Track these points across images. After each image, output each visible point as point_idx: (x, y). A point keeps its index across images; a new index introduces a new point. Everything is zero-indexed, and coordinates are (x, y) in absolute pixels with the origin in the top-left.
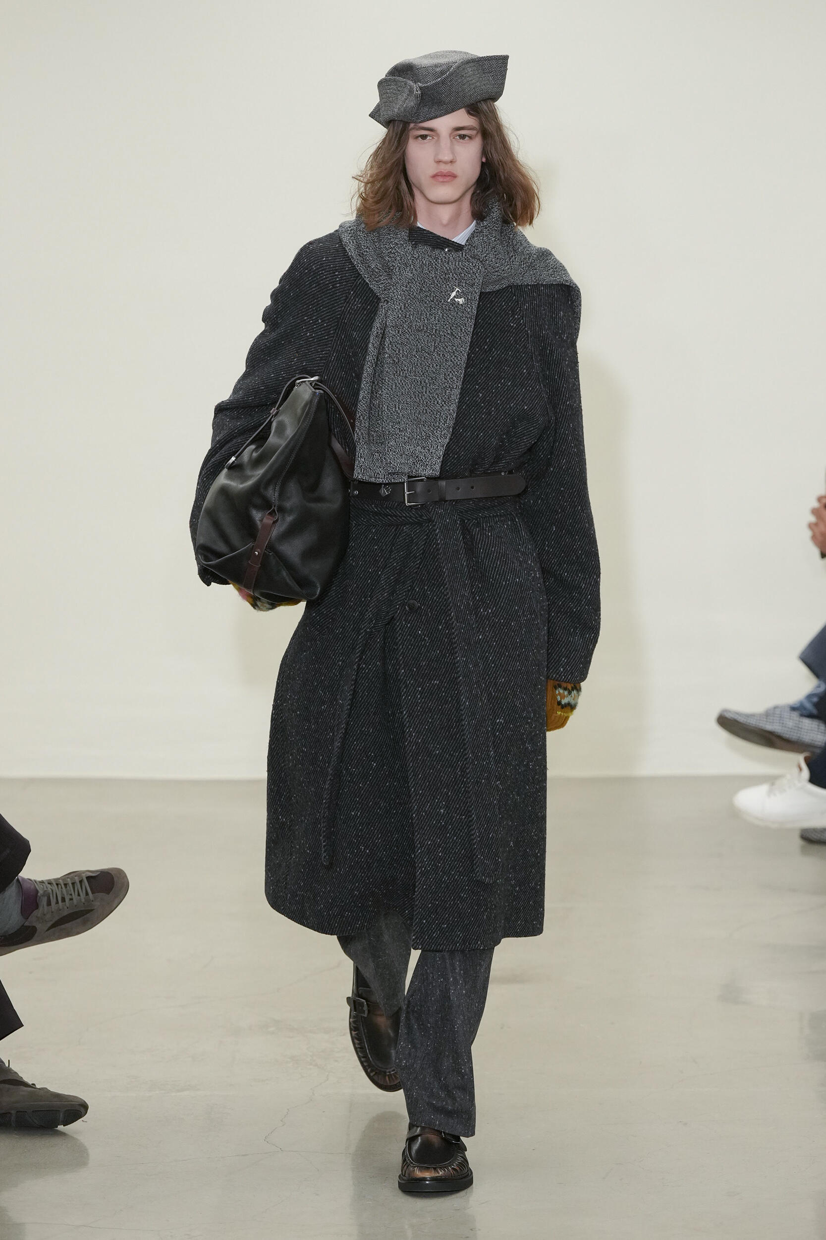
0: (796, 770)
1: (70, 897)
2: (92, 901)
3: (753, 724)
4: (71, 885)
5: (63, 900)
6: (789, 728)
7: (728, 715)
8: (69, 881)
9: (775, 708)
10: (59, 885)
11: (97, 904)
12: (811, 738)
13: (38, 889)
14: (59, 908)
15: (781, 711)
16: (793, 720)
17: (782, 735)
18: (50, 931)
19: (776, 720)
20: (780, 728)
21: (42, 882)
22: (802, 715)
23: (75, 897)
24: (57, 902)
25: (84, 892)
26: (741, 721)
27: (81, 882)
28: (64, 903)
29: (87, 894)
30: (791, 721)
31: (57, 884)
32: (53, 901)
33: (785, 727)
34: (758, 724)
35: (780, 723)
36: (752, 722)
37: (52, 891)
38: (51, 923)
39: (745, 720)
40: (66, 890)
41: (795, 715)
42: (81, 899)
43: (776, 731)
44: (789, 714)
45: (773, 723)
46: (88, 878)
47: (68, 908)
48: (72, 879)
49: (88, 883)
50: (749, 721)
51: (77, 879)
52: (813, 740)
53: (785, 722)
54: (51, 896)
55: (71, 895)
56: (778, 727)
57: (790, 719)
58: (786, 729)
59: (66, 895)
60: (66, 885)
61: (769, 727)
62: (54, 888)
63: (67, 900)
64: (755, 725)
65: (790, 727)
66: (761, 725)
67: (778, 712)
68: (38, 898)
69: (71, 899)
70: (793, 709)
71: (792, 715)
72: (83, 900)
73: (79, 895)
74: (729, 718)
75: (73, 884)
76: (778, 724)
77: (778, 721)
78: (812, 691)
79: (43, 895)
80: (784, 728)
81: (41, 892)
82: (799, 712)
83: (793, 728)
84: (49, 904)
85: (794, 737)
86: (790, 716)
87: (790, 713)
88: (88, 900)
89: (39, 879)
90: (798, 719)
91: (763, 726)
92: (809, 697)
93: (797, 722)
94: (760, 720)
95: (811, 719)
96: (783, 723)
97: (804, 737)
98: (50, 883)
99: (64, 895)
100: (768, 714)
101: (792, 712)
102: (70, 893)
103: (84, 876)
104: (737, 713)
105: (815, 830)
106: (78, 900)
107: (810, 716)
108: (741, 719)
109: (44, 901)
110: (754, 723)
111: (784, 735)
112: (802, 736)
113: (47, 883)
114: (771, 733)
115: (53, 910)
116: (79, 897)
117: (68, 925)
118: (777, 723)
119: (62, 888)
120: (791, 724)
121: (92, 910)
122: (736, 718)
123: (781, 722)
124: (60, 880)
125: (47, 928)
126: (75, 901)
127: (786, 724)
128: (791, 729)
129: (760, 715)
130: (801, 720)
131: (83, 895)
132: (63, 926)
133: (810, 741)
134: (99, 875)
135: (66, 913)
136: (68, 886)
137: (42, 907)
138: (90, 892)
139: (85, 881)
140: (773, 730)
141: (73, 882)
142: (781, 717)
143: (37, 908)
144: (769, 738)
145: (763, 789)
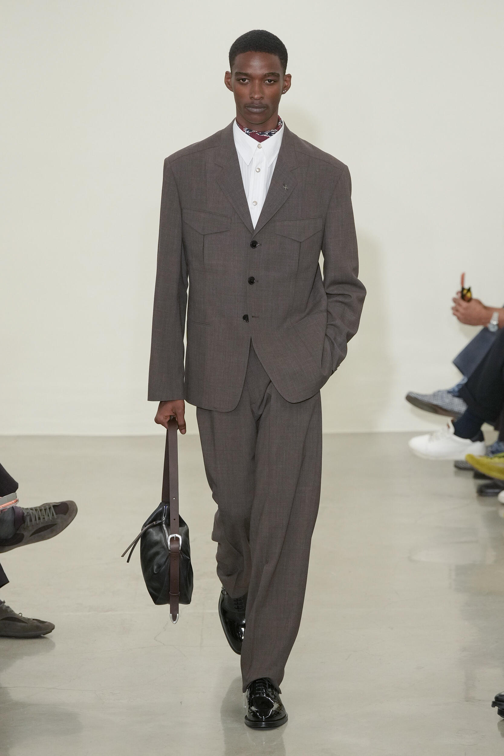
0: (446, 427)
1: (44, 517)
2: (56, 519)
3: (426, 401)
4: (44, 510)
5: (39, 519)
6: (446, 403)
7: (412, 395)
8: (43, 508)
9: (439, 391)
10: (37, 511)
11: (59, 521)
12: (458, 409)
13: (24, 512)
14: (36, 523)
15: (442, 394)
16: (449, 398)
18: (32, 536)
19: (439, 398)
21: (27, 509)
22: (454, 396)
23: (46, 518)
24: (36, 520)
25: (52, 515)
26: (419, 399)
27: (50, 508)
28: (40, 521)
29: (53, 515)
31: (36, 510)
32: (33, 520)
34: (428, 401)
35: (441, 400)
36: (426, 399)
37: (33, 513)
38: (33, 531)
39: (422, 398)
40: (41, 513)
41: (450, 396)
42: (49, 518)
43: (439, 405)
44: (446, 395)
45: (438, 400)
46: (54, 506)
47: (42, 523)
48: (44, 507)
49: (54, 510)
50: (424, 399)
51: (47, 507)
52: (459, 410)
53: (444, 400)
54: (32, 517)
55: (44, 516)
56: (440, 403)
57: (447, 398)
58: (445, 404)
59: (40, 516)
60: (41, 510)
61: (435, 402)
62: (33, 512)
63: (41, 518)
64: (427, 401)
66: (430, 401)
67: (440, 394)
68: (25, 517)
69: (44, 518)
70: (449, 392)
71: (448, 396)
72: (51, 518)
73: (48, 516)
74: (412, 397)
75: (45, 510)
78: (460, 383)
80: (443, 403)
81: (26, 514)
82: (453, 394)
84: (31, 521)
85: (449, 408)
88: (53, 518)
89: (25, 507)
90: (451, 398)
91: (432, 401)
92: (458, 385)
93: (451, 400)
94: (430, 398)
95: (459, 398)
97: (455, 408)
98: (31, 509)
100: (435, 395)
101: (449, 394)
102: (43, 514)
103: (51, 505)
104: (417, 394)
106: (48, 518)
107: (459, 396)
108: (420, 398)
109: (28, 519)
111: (443, 407)
112: (453, 408)
113: (29, 510)
114: (437, 406)
115: (33, 524)
116: (48, 517)
117: (42, 533)
119: (38, 512)
120: (447, 401)
121: (56, 524)
122: (417, 397)
124: (37, 508)
125: (30, 535)
126: (46, 519)
128: (448, 404)
129: (430, 396)
130: (453, 398)
131: (51, 516)
132: (39, 534)
133: (458, 411)
134: (60, 505)
135: (41, 526)
136: (42, 511)
137: (27, 522)
138: (54, 514)
139: (52, 508)
140: (438, 404)
141: (45, 508)
142: (442, 397)
143: (24, 523)
144: (435, 409)
145: (426, 437)
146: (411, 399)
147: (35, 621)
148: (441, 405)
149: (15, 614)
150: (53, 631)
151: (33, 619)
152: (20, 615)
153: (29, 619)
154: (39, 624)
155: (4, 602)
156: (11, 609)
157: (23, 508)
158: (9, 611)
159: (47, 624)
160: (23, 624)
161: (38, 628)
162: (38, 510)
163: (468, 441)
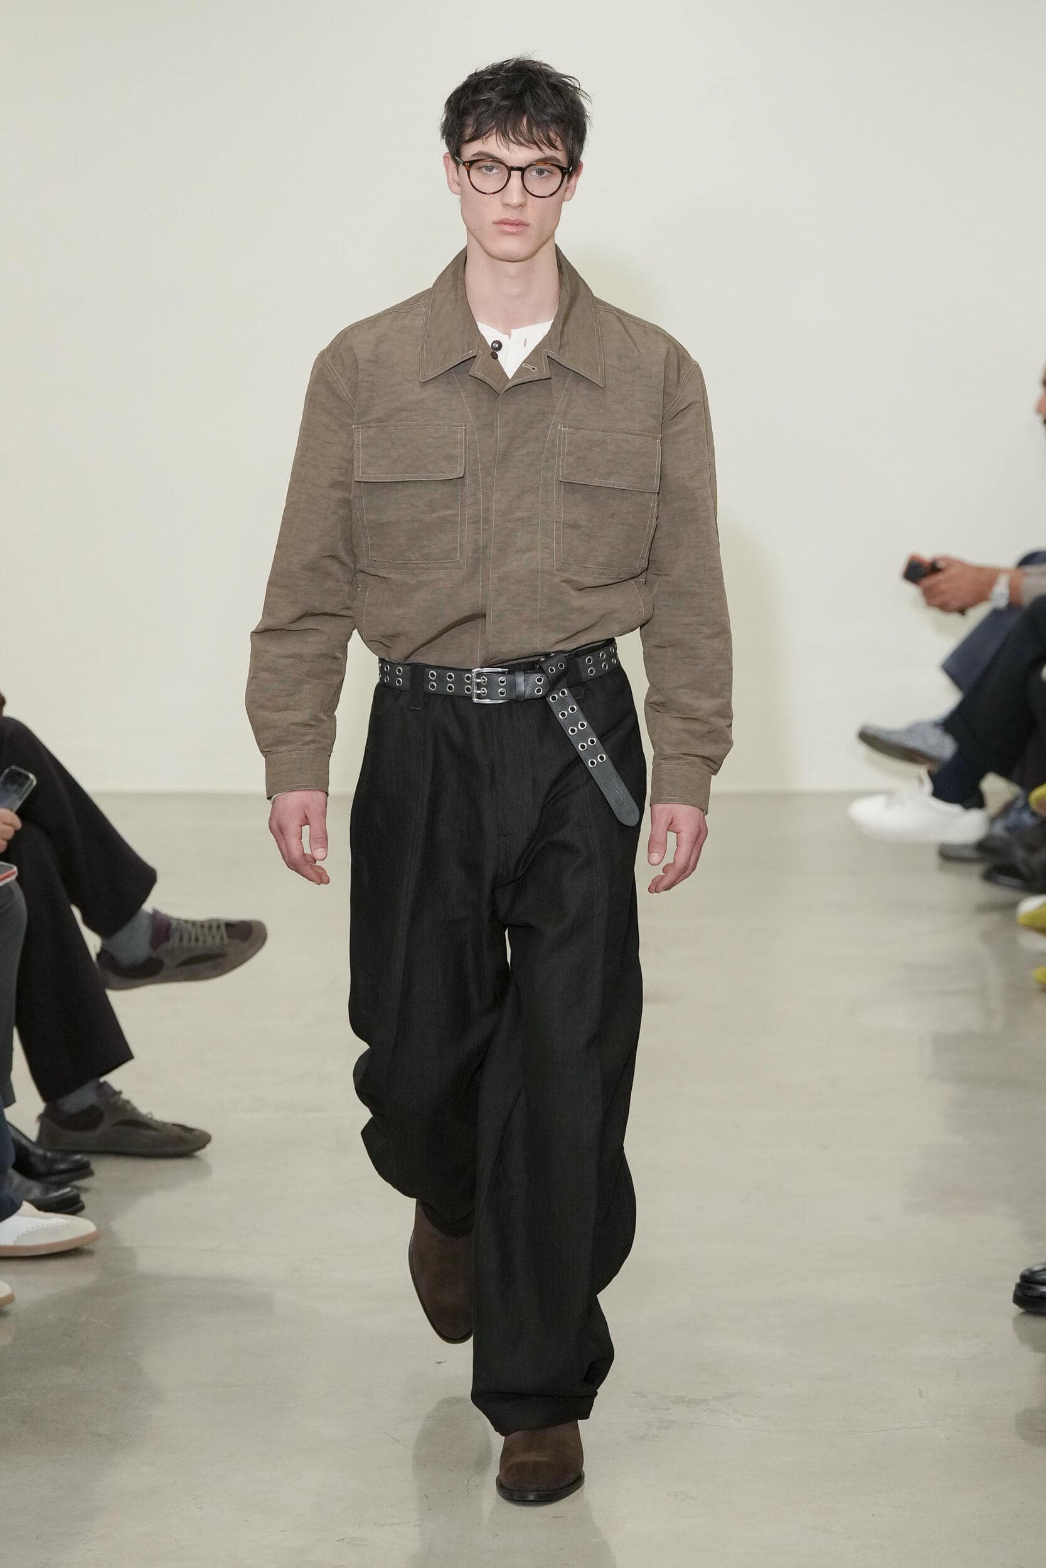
1: (207, 938)
2: (228, 946)
3: (893, 740)
4: (207, 928)
5: (197, 940)
7: (872, 732)
8: (206, 925)
9: (918, 724)
11: (232, 949)
14: (191, 946)
15: (924, 729)
19: (917, 736)
21: (177, 919)
23: (209, 941)
24: (190, 940)
25: (220, 936)
27: (218, 927)
28: (197, 943)
32: (186, 939)
34: (899, 740)
35: (920, 738)
36: (895, 739)
37: (186, 928)
38: (181, 960)
39: (888, 737)
40: (203, 932)
41: (936, 731)
46: (226, 925)
47: (200, 948)
49: (226, 931)
50: (891, 737)
51: (214, 925)
54: (184, 934)
56: (918, 744)
59: (200, 936)
60: (202, 927)
61: (910, 743)
63: (201, 939)
64: (896, 741)
66: (902, 740)
67: (921, 728)
68: (170, 932)
69: (205, 941)
70: (936, 725)
72: (217, 944)
73: (214, 938)
74: (871, 734)
76: (920, 741)
79: (176, 930)
81: (172, 927)
84: (181, 939)
90: (940, 735)
91: (905, 741)
93: (941, 739)
94: (902, 737)
98: (185, 921)
99: (198, 934)
100: (911, 730)
101: (936, 728)
102: (205, 935)
103: (221, 923)
104: (879, 730)
105: (953, 847)
106: (212, 942)
108: (883, 736)
109: (176, 937)
115: (184, 947)
117: (198, 966)
118: (917, 738)
119: (197, 929)
121: (224, 955)
122: (877, 735)
125: (175, 966)
126: (209, 943)
129: (902, 732)
132: (193, 967)
134: (237, 923)
135: (197, 953)
136: (204, 928)
137: (174, 941)
138: (225, 936)
139: (222, 927)
140: (914, 746)
141: (210, 925)
142: (925, 734)
143: (167, 941)
144: (910, 755)
145: (878, 802)
146: (871, 739)
147: (175, 1128)
148: (922, 749)
149: (139, 1114)
150: (209, 1147)
151: (174, 1125)
152: (149, 1116)
153: (164, 1124)
154: (182, 1133)
155: (120, 1093)
156: (132, 1105)
157: (170, 917)
158: (128, 1107)
159: (196, 1133)
160: (153, 1133)
161: (180, 1140)
162: (195, 925)
163: (955, 809)
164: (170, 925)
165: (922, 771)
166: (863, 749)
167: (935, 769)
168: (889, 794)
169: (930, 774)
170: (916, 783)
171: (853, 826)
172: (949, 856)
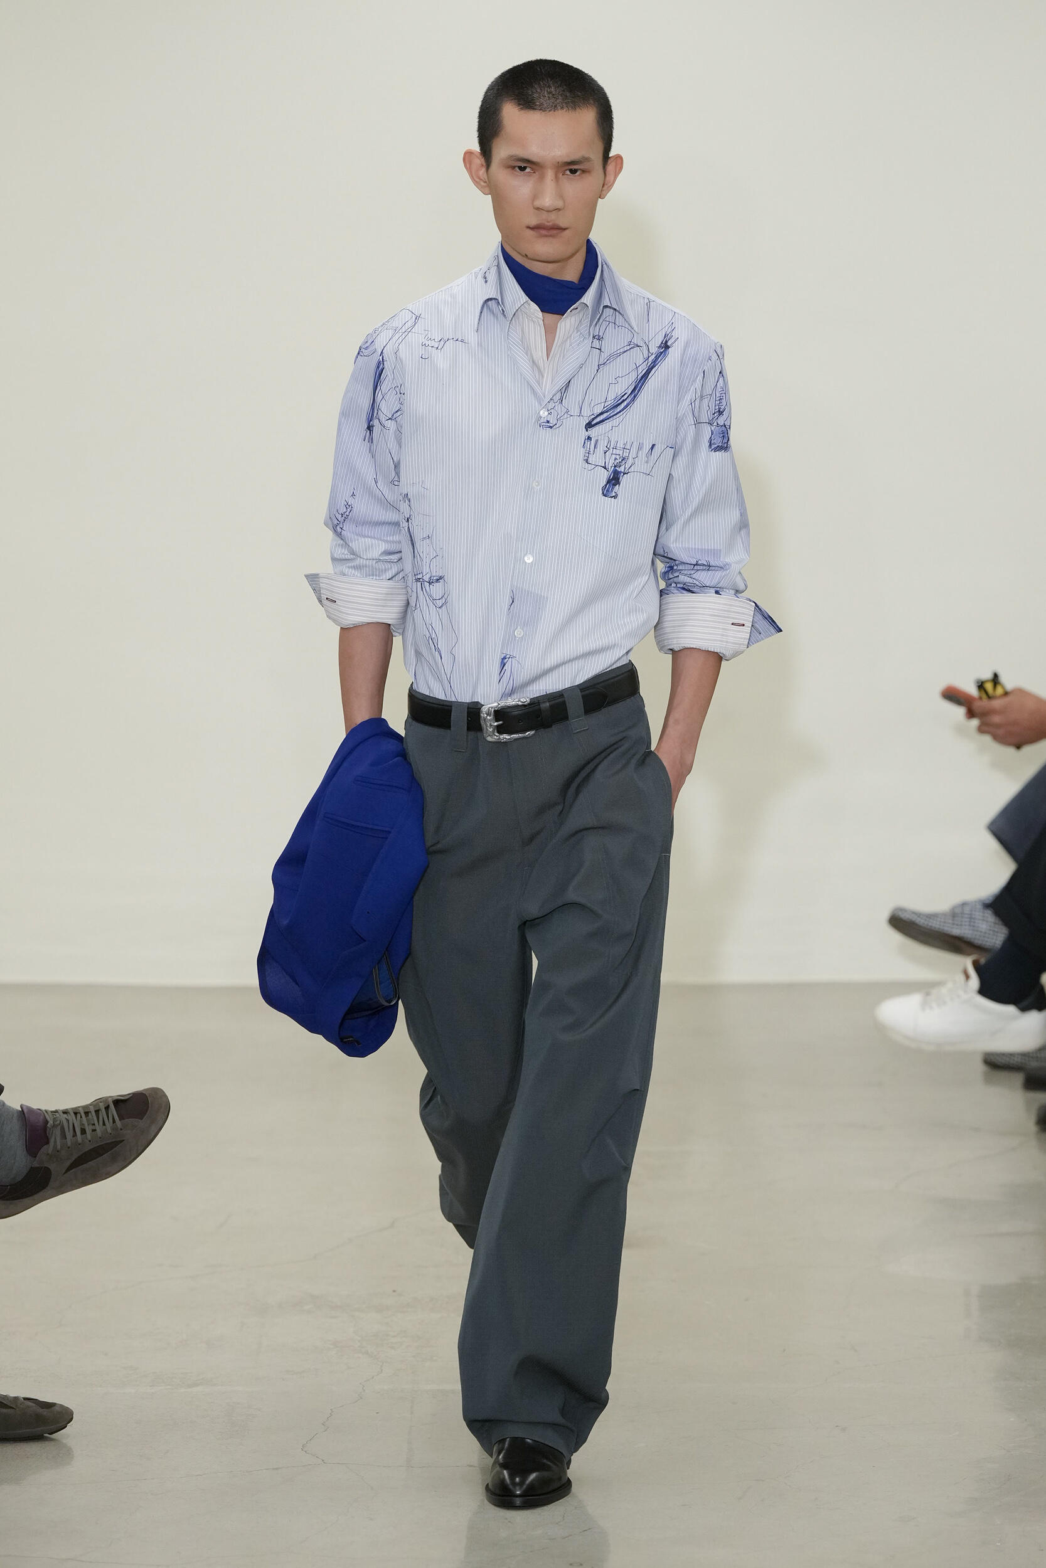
1: (93, 1128)
2: (121, 1130)
3: (935, 928)
4: (93, 1113)
5: (83, 1131)
6: (981, 932)
7: (905, 916)
8: (92, 1109)
9: (964, 904)
10: (79, 1116)
11: (127, 1133)
13: (49, 1119)
14: (77, 1142)
15: (971, 911)
16: (987, 921)
17: (972, 940)
18: (68, 1173)
19: (966, 922)
20: (971, 932)
23: (99, 1129)
24: (74, 1135)
25: (111, 1121)
26: (921, 924)
27: (107, 1108)
28: (84, 1136)
29: (114, 1121)
30: (985, 922)
31: (76, 1114)
32: (69, 1135)
33: (977, 931)
34: (942, 927)
35: (970, 925)
36: (935, 925)
37: (68, 1120)
38: (71, 1161)
39: (926, 923)
40: (88, 1120)
41: (989, 914)
42: (106, 1130)
43: (965, 936)
44: (981, 914)
45: (961, 925)
46: (117, 1103)
47: (90, 1141)
48: (95, 1106)
49: (116, 1111)
50: (930, 924)
51: (102, 1106)
53: (976, 925)
54: (66, 1128)
55: (94, 1124)
56: (967, 932)
57: (983, 920)
58: (978, 934)
59: (86, 1125)
60: (87, 1113)
61: (956, 931)
62: (69, 1118)
63: (88, 1131)
64: (939, 928)
65: (983, 931)
66: (946, 928)
67: (967, 910)
68: (48, 1129)
69: (94, 1130)
70: (986, 906)
71: (986, 915)
72: (109, 1130)
73: (104, 1124)
74: (904, 919)
75: (97, 1112)
76: (967, 927)
77: (967, 923)
79: (54, 1126)
80: (976, 933)
81: (51, 1122)
83: (988, 932)
84: (64, 1136)
85: (988, 944)
86: (983, 916)
87: (983, 913)
88: (115, 1129)
89: (52, 1108)
90: (992, 919)
91: (949, 929)
93: (993, 925)
94: (945, 922)
96: (974, 926)
98: (65, 1112)
99: (83, 1124)
100: (954, 914)
101: (985, 911)
102: (92, 1122)
103: (110, 1100)
104: (914, 913)
106: (103, 1129)
108: (921, 921)
109: (56, 1134)
110: (937, 926)
114: (959, 938)
115: (69, 1145)
116: (104, 1127)
117: (91, 1164)
118: (965, 925)
119: (81, 1117)
120: (984, 927)
121: (121, 1142)
122: (914, 919)
123: (972, 924)
124: (80, 1109)
125: (64, 1170)
126: (99, 1132)
127: (978, 927)
128: (985, 933)
129: (944, 915)
131: (109, 1125)
134: (131, 1097)
135: (88, 1147)
136: (90, 1114)
137: (55, 1142)
138: (116, 1117)
139: (112, 1106)
140: (962, 935)
141: (97, 1109)
142: (971, 918)
143: (48, 1143)
144: (955, 944)
145: (915, 999)
146: (901, 923)
147: (30, 1403)
148: (969, 936)
151: (26, 1400)
153: (18, 1401)
154: (40, 1410)
157: (46, 1111)
159: (56, 1408)
161: (37, 1418)
162: (80, 1113)
163: (1011, 1009)
164: (47, 1122)
165: (968, 962)
166: (896, 938)
167: (983, 961)
168: (925, 988)
169: (977, 966)
170: (962, 977)
171: (880, 1030)
172: (996, 1064)
